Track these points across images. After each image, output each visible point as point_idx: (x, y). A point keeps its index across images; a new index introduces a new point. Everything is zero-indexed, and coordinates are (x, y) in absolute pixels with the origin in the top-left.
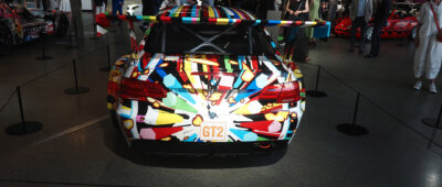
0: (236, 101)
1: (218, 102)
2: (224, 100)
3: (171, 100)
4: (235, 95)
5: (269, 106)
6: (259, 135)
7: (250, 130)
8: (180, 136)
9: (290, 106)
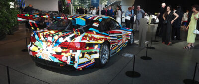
0: (54, 46)
1: (49, 46)
2: (51, 46)
3: (37, 43)
4: (54, 44)
5: (64, 50)
6: (59, 60)
7: (56, 58)
8: (38, 55)
9: (73, 52)
